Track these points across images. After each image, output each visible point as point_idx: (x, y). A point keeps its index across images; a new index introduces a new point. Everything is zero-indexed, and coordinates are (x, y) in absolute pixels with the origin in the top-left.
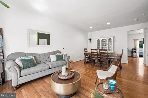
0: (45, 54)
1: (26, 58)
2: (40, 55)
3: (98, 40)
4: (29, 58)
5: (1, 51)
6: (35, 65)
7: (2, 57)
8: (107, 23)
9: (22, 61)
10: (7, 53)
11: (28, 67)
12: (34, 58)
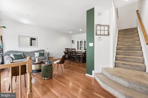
0: (31, 52)
1: (17, 54)
2: (27, 53)
3: (78, 42)
4: (19, 54)
5: (1, 49)
6: (22, 58)
7: (2, 53)
8: (79, 30)
9: (14, 55)
10: (5, 51)
11: (18, 59)
12: (22, 54)
